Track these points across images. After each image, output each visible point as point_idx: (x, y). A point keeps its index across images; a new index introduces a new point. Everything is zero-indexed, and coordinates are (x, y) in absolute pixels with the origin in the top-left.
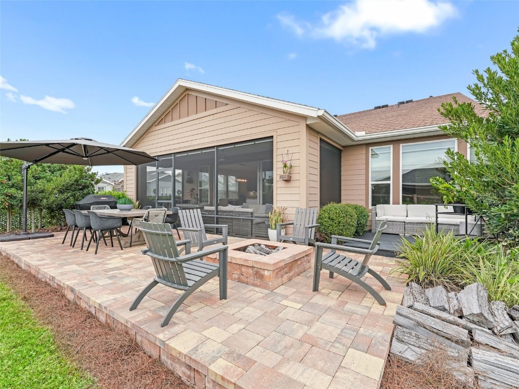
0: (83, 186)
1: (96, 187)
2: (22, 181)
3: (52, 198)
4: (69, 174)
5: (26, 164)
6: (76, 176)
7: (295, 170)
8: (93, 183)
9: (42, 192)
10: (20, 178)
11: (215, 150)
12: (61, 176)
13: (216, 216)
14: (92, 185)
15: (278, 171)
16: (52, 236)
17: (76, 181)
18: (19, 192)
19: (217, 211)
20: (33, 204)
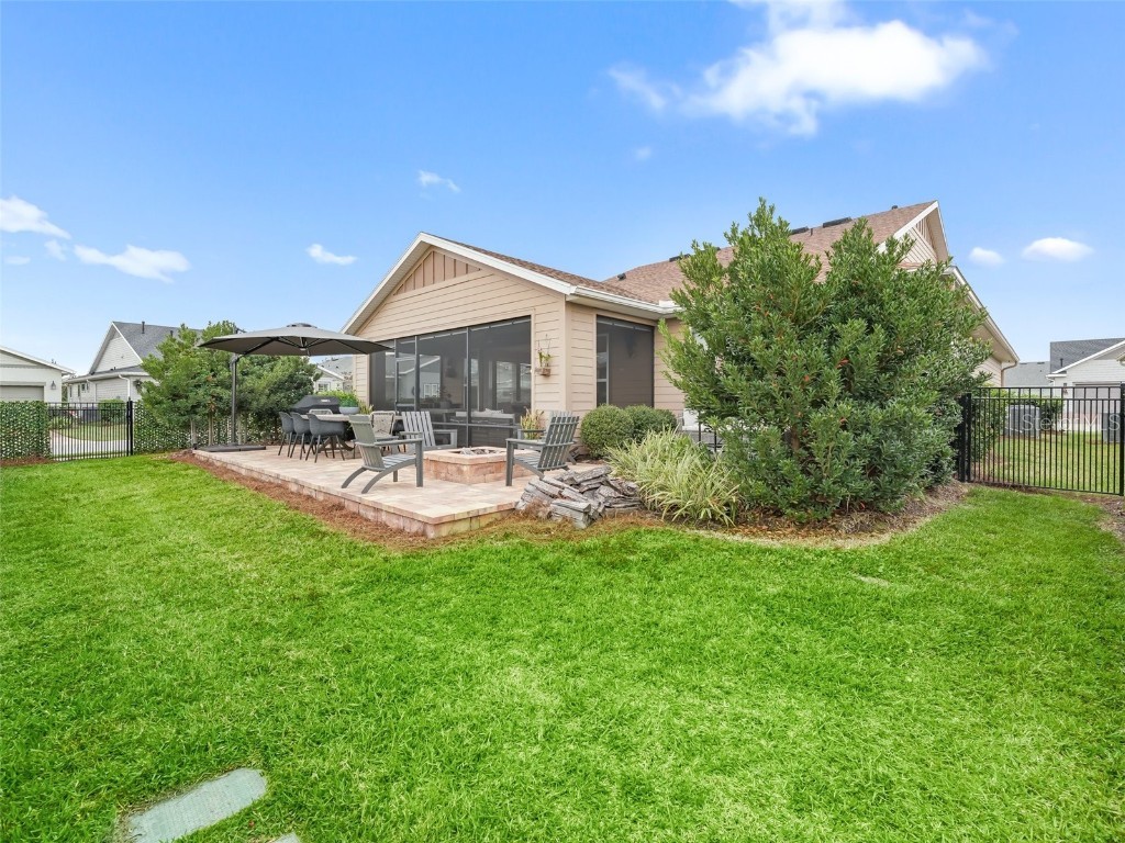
0: (298, 385)
1: (316, 385)
2: (230, 377)
3: (263, 400)
4: (282, 367)
5: (234, 357)
6: (291, 370)
7: (554, 362)
8: (312, 378)
9: (252, 391)
10: (227, 374)
11: (466, 331)
12: (272, 369)
13: (468, 425)
14: (310, 381)
15: (535, 363)
16: (265, 449)
17: (291, 376)
18: (227, 392)
19: (470, 419)
20: (242, 407)
